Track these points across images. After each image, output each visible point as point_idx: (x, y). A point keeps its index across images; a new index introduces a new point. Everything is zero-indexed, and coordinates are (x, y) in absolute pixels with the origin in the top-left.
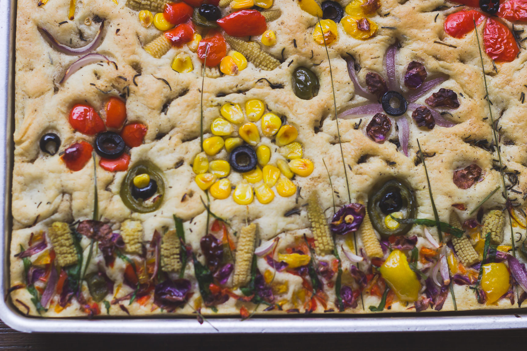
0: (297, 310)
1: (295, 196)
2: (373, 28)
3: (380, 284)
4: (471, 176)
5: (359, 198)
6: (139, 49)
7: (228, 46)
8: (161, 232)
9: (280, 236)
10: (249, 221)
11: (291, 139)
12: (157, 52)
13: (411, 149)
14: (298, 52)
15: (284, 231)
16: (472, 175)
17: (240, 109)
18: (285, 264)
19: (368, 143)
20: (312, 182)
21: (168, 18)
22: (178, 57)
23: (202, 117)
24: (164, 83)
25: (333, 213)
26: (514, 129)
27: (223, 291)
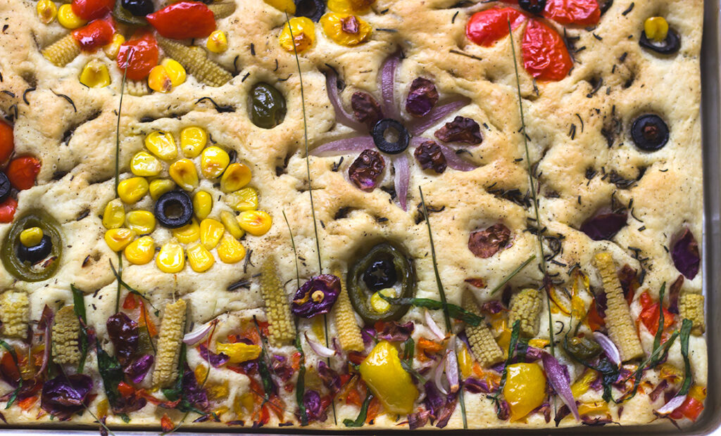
0: (242, 423)
1: (243, 262)
2: (365, 31)
3: (359, 388)
4: (494, 241)
5: (334, 267)
6: (35, 55)
7: (161, 52)
8: (54, 309)
9: (219, 318)
10: (177, 296)
11: (242, 183)
12: (59, 58)
13: (412, 201)
14: (256, 62)
15: (227, 311)
16: (497, 238)
17: (171, 139)
18: (226, 357)
19: (350, 190)
20: (268, 244)
21: (77, 11)
22: (89, 66)
23: (118, 150)
24: (66, 101)
25: (297, 288)
26: (560, 175)
27: (138, 393)
